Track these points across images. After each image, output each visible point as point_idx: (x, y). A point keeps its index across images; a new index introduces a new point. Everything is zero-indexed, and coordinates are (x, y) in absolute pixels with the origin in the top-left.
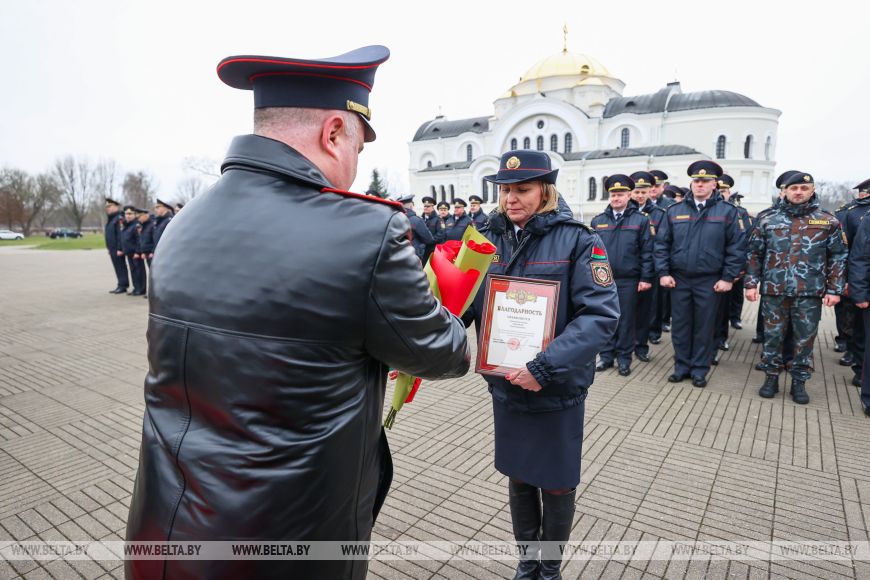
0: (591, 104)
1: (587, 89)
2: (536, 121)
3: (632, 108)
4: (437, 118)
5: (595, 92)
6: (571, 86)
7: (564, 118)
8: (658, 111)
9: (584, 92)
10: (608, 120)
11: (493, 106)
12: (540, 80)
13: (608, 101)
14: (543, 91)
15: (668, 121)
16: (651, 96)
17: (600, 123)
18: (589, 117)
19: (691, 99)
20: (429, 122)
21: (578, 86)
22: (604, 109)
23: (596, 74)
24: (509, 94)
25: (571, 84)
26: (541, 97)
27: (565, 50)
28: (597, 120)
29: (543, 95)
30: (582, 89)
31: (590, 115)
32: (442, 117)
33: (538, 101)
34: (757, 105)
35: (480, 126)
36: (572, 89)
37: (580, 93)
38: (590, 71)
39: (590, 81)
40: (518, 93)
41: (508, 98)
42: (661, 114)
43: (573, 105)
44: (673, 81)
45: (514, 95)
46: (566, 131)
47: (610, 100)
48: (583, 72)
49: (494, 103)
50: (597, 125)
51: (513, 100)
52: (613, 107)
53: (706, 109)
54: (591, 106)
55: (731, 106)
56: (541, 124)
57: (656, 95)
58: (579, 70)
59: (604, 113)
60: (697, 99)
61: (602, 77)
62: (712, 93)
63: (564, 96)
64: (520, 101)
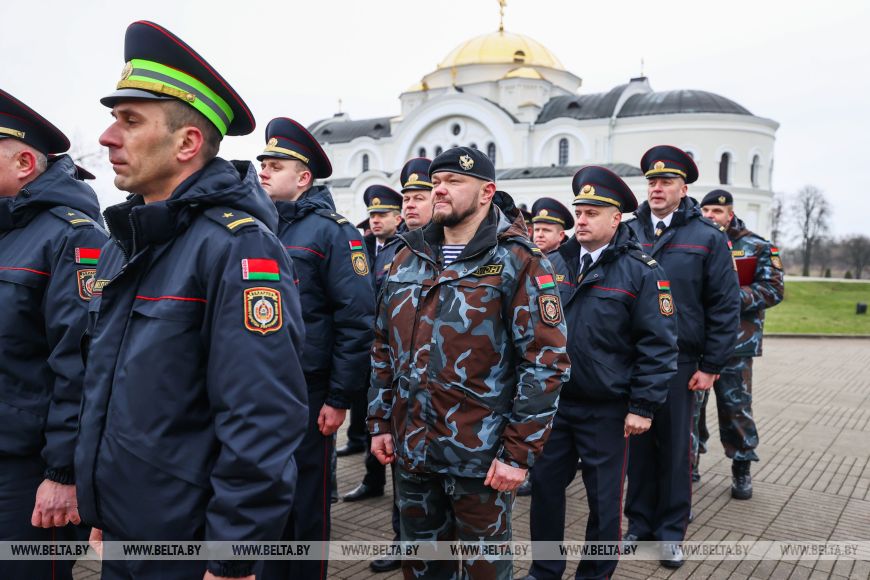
0: (521, 103)
1: (516, 82)
2: (451, 123)
3: (575, 112)
4: (336, 115)
5: (528, 87)
6: (495, 78)
7: (484, 121)
8: (603, 117)
9: (513, 87)
10: (542, 126)
11: (399, 102)
12: (454, 69)
13: (547, 100)
14: (458, 84)
15: (618, 130)
16: (602, 96)
17: (531, 131)
18: (516, 121)
19: (652, 100)
20: (320, 122)
21: (506, 79)
22: (539, 112)
23: (534, 63)
24: (421, 87)
25: (496, 75)
26: (455, 92)
27: (501, 29)
28: (527, 126)
29: (459, 89)
30: (509, 83)
31: (519, 118)
32: (341, 115)
33: (451, 97)
34: (748, 113)
35: (380, 129)
36: (497, 82)
37: (507, 88)
38: (527, 59)
39: (523, 72)
40: (431, 85)
41: (418, 92)
42: (607, 120)
43: (497, 105)
44: (639, 76)
45: (425, 89)
46: (489, 139)
47: (551, 99)
48: (516, 60)
49: (400, 97)
50: (525, 133)
51: (422, 95)
52: (552, 107)
53: (666, 116)
54: (521, 107)
55: (698, 112)
56: (456, 129)
57: (608, 95)
58: (511, 58)
59: (539, 117)
60: (659, 101)
61: (538, 67)
62: (681, 93)
63: (486, 92)
64: (431, 96)
